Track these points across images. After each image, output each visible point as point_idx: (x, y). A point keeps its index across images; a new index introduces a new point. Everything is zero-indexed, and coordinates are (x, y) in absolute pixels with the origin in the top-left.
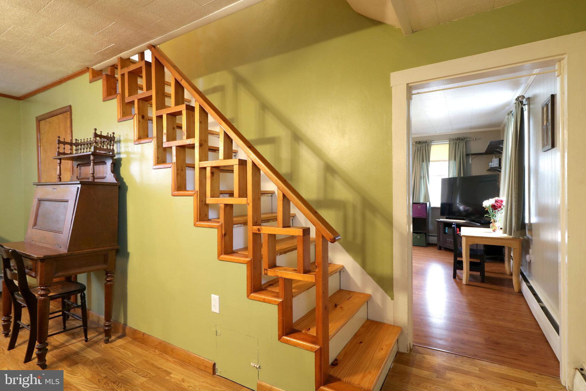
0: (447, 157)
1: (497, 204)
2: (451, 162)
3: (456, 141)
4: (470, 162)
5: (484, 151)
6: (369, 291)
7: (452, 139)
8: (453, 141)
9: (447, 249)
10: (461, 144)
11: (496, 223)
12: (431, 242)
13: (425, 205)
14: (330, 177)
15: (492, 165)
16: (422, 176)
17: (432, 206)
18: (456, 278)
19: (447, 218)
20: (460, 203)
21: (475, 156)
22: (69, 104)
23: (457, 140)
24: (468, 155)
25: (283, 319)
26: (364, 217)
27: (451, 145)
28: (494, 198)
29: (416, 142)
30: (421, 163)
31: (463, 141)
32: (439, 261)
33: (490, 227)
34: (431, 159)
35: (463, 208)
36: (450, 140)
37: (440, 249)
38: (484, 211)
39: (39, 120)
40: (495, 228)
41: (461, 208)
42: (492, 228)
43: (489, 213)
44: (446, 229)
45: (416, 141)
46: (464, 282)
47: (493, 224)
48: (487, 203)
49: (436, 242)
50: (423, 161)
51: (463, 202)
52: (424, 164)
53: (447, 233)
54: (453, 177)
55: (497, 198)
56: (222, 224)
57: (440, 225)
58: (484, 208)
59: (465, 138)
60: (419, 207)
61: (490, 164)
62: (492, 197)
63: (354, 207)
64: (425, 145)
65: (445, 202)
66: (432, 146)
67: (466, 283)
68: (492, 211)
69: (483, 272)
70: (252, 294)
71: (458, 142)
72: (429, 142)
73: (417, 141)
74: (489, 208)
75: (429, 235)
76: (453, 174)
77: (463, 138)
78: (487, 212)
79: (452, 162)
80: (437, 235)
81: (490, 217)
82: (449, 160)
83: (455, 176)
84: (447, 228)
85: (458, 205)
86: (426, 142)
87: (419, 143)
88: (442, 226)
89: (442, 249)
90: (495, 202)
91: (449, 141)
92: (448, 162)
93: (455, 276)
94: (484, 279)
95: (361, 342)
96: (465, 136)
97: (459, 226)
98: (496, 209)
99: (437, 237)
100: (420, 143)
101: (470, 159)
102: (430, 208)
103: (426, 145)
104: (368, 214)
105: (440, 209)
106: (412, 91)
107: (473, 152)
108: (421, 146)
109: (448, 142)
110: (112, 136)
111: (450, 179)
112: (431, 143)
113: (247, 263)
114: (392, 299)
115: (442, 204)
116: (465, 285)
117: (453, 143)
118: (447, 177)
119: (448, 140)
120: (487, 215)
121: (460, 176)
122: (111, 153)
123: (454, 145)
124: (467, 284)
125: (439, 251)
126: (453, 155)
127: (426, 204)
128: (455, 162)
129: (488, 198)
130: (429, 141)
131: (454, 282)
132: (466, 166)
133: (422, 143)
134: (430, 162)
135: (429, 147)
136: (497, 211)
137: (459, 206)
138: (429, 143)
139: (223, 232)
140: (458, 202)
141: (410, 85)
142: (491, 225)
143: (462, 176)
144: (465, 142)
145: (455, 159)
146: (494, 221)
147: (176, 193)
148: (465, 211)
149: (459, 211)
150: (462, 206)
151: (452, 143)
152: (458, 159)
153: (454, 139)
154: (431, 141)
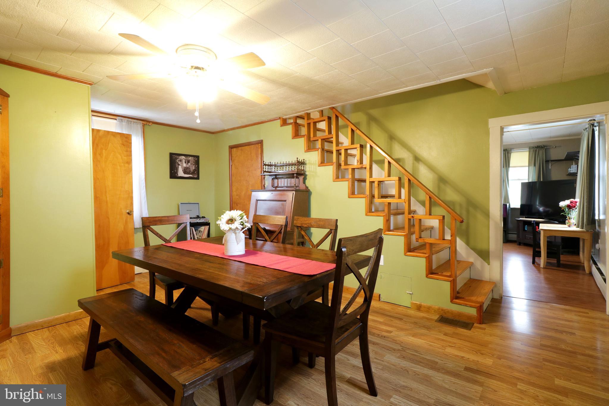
0: (527, 164)
1: (572, 205)
3: (536, 149)
4: (550, 167)
5: (563, 158)
6: (471, 260)
7: (532, 147)
8: (533, 149)
9: (526, 245)
10: (541, 152)
11: (571, 220)
12: (510, 239)
14: (442, 186)
15: (571, 170)
17: (512, 207)
18: (535, 264)
19: (526, 218)
20: (539, 205)
21: (555, 162)
22: (261, 139)
24: (547, 161)
25: (429, 265)
26: (468, 211)
27: (531, 153)
28: (570, 200)
31: (543, 149)
32: (519, 253)
33: (566, 223)
34: (511, 165)
36: (530, 148)
37: (520, 244)
38: (561, 210)
39: (231, 147)
40: (570, 224)
41: (541, 209)
42: (567, 224)
43: (565, 212)
46: (542, 265)
47: (568, 220)
48: (563, 204)
49: (515, 239)
51: (542, 204)
52: (504, 169)
53: (526, 231)
54: (532, 181)
55: (572, 200)
56: (386, 214)
57: (520, 224)
58: (561, 208)
59: (544, 146)
61: (569, 170)
62: (568, 199)
63: (461, 205)
65: (524, 203)
67: (543, 266)
68: (568, 210)
69: (559, 260)
70: (407, 253)
71: (538, 150)
74: (565, 208)
75: (509, 232)
76: (533, 178)
77: (543, 146)
78: (563, 211)
79: (532, 168)
80: (516, 233)
81: (566, 215)
82: (529, 166)
83: (535, 180)
84: (526, 226)
85: (537, 206)
86: (506, 150)
88: (521, 224)
89: (521, 245)
90: (570, 203)
92: (528, 168)
93: (534, 262)
94: (559, 265)
95: (470, 287)
96: (545, 144)
97: (538, 224)
98: (571, 208)
99: (516, 235)
101: (550, 165)
103: (507, 153)
104: (471, 209)
105: (520, 210)
106: (503, 130)
107: (552, 159)
109: (528, 150)
110: (303, 161)
111: (529, 184)
112: (511, 150)
113: (404, 236)
114: (489, 264)
115: (522, 205)
116: (543, 268)
118: (527, 181)
119: (528, 148)
120: (563, 214)
121: (539, 180)
122: (303, 172)
123: (534, 152)
124: (545, 267)
125: (518, 246)
126: (533, 161)
127: (506, 205)
128: (534, 167)
129: (564, 200)
130: (509, 149)
131: (533, 266)
132: (546, 172)
135: (509, 154)
136: (571, 210)
137: (539, 207)
138: (509, 151)
139: (387, 218)
140: (537, 204)
141: (502, 127)
142: (567, 221)
143: (542, 180)
144: (545, 150)
145: (535, 165)
146: (570, 218)
147: (352, 196)
148: (545, 212)
149: (539, 212)
150: (541, 207)
151: (532, 150)
152: (537, 165)
153: (534, 147)
154: (511, 149)
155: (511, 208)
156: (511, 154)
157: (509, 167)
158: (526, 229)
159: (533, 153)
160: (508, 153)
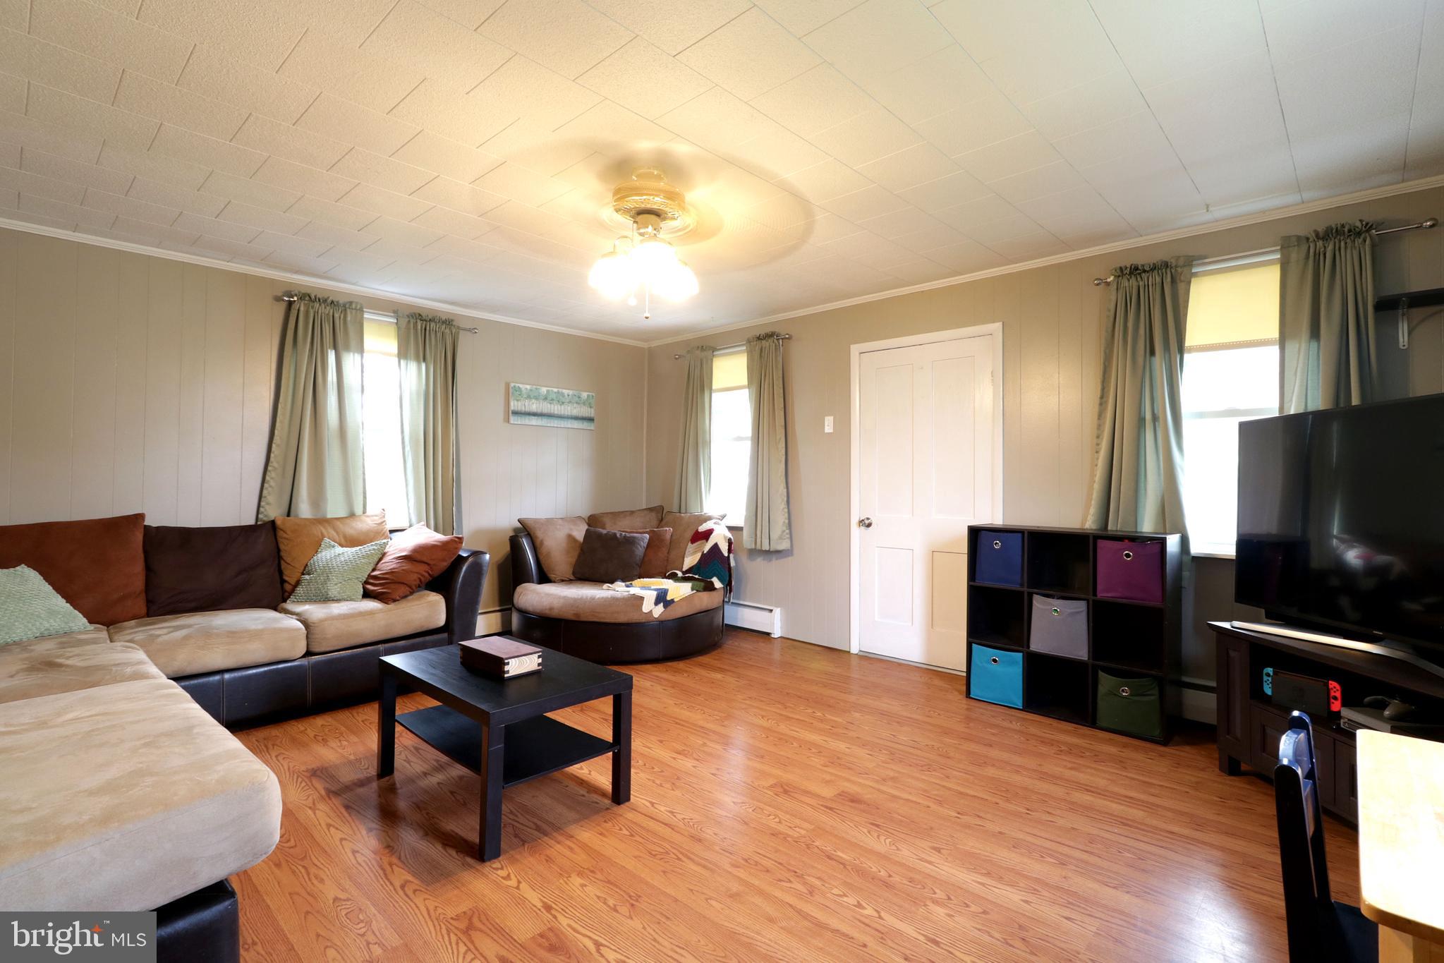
0: (1271, 328)
2: (1292, 347)
3: (1320, 243)
4: (1403, 339)
7: (1299, 238)
8: (1304, 247)
10: (1348, 256)
12: (1188, 717)
13: (1157, 548)
16: (1148, 416)
17: (1196, 549)
20: (1345, 536)
21: (1430, 311)
23: (1323, 239)
24: (1386, 306)
27: (1294, 268)
29: (1121, 268)
30: (1140, 360)
31: (1361, 240)
34: (1189, 342)
35: (1357, 557)
36: (1289, 245)
37: (1233, 768)
41: (1353, 556)
44: (1265, 678)
45: (1118, 266)
49: (1212, 724)
50: (1152, 353)
52: (1159, 362)
53: (1267, 697)
54: (1302, 410)
57: (1232, 654)
59: (1368, 227)
60: (1128, 556)
64: (1158, 279)
65: (1269, 525)
66: (1193, 280)
71: (1329, 250)
72: (1181, 262)
73: (1123, 265)
76: (1307, 395)
77: (1358, 227)
79: (1301, 348)
82: (1282, 342)
83: (1319, 404)
84: (1270, 670)
85: (1335, 542)
86: (1166, 265)
87: (1131, 273)
88: (1238, 658)
91: (1281, 249)
92: (1275, 350)
96: (1371, 216)
99: (1216, 698)
100: (1135, 271)
101: (1403, 324)
102: (1186, 559)
103: (1168, 281)
105: (1232, 571)
107: (1416, 291)
108: (1141, 283)
109: (1277, 256)
112: (1191, 266)
115: (1242, 543)
117: (1303, 255)
118: (1276, 414)
121: (1341, 404)
123: (1311, 261)
126: (1304, 312)
127: (1163, 542)
128: (1314, 344)
130: (1178, 259)
132: (1379, 361)
133: (1145, 271)
134: (1186, 356)
135: (1181, 286)
137: (1342, 547)
138: (1179, 270)
140: (1335, 532)
143: (1355, 401)
144: (1373, 244)
145: (1315, 333)
150: (1353, 547)
151: (1296, 255)
152: (1329, 331)
153: (1308, 239)
154: (1190, 261)
155: (1193, 557)
156: (1189, 283)
157: (1181, 350)
158: (1268, 690)
159: (1306, 264)
160: (1173, 281)
